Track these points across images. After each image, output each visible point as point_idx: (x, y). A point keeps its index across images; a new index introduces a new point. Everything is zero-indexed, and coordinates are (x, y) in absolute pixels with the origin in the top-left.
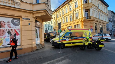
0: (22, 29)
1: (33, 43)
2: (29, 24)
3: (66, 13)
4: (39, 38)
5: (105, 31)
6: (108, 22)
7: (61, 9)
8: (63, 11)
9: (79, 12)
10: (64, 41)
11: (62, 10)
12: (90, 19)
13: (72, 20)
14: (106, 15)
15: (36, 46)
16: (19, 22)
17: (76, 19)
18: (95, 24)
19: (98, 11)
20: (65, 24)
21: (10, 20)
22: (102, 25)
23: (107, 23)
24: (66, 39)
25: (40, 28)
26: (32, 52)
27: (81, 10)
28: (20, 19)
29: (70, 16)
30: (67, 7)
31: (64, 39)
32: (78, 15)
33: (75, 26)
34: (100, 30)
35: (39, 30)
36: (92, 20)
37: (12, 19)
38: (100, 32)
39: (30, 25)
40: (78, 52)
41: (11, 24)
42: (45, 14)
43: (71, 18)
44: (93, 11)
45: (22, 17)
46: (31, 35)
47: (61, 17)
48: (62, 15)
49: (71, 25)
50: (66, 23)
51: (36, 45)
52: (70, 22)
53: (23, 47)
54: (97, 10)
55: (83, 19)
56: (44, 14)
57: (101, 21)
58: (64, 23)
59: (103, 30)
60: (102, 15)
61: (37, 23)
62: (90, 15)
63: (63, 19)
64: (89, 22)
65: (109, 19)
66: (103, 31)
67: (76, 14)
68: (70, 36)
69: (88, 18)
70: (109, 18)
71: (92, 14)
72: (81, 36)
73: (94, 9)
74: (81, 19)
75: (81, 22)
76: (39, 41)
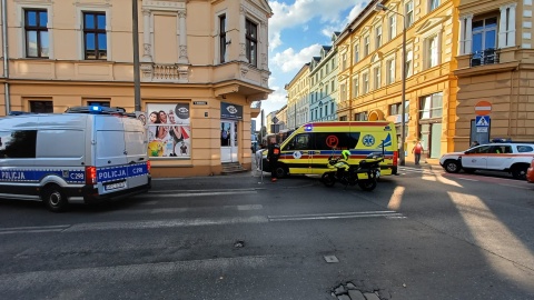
0: (192, 126)
1: (214, 156)
3: (390, 41)
4: (235, 148)
7: (370, 22)
8: (377, 29)
9: (443, 31)
10: (287, 158)
11: (376, 26)
12: (494, 67)
13: (412, 69)
15: (220, 164)
16: (187, 110)
20: (383, 93)
21: (173, 107)
24: (292, 153)
25: (237, 120)
26: (210, 175)
30: (395, 11)
31: (287, 154)
35: (236, 126)
36: (514, 70)
37: (175, 106)
39: (207, 116)
41: (175, 115)
45: (194, 100)
50: (388, 86)
53: (195, 163)
61: (228, 108)
62: (502, 45)
63: (377, 70)
71: (511, 35)
74: (448, 67)
75: (447, 83)
76: (235, 155)
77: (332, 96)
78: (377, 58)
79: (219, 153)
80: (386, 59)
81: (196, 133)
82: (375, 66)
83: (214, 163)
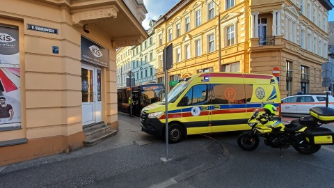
0: (24, 67)
1: (71, 120)
2: (55, 50)
3: (197, 27)
4: (98, 104)
5: (315, 87)
6: (326, 57)
7: (181, 14)
8: (186, 19)
9: (238, 22)
10: (185, 115)
11: (186, 17)
12: (272, 47)
13: (215, 47)
14: (322, 36)
15: (81, 130)
16: (13, 40)
17: (229, 44)
18: (287, 61)
19: (298, 22)
20: (193, 62)
22: (307, 68)
23: (324, 61)
24: (190, 109)
25: (101, 67)
26: (64, 152)
27: (243, 16)
28: (17, 28)
29: (209, 37)
30: (200, 7)
31: (183, 110)
32: (234, 32)
33: (223, 67)
34: (302, 83)
35: (99, 74)
36: (279, 50)
38: (300, 88)
39: (57, 52)
40: (231, 157)
42: (115, 15)
43: (210, 43)
44: (283, 18)
46: (60, 92)
47: (180, 40)
48: (182, 32)
49: (210, 65)
50: (196, 57)
51: (84, 127)
52: (209, 54)
53: (31, 135)
54: (297, 17)
55: (250, 45)
56: (112, 12)
57: (306, 55)
58: (189, 57)
59: (308, 83)
60: (309, 35)
61: (91, 48)
62: (274, 34)
63: (186, 46)
64: (269, 54)
65: (329, 49)
66: (311, 85)
67: (228, 28)
68: (206, 99)
69: (265, 44)
70: (330, 47)
71: (279, 29)
72: (244, 101)
73: (286, 12)
74: (244, 46)
75: (243, 56)
76: (98, 114)
77: (151, 64)
78: (187, 38)
79: (80, 113)
80: (194, 39)
81: (31, 81)
82: (186, 43)
83: (71, 131)
